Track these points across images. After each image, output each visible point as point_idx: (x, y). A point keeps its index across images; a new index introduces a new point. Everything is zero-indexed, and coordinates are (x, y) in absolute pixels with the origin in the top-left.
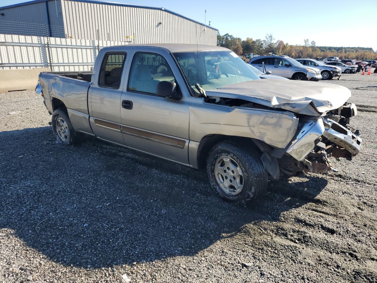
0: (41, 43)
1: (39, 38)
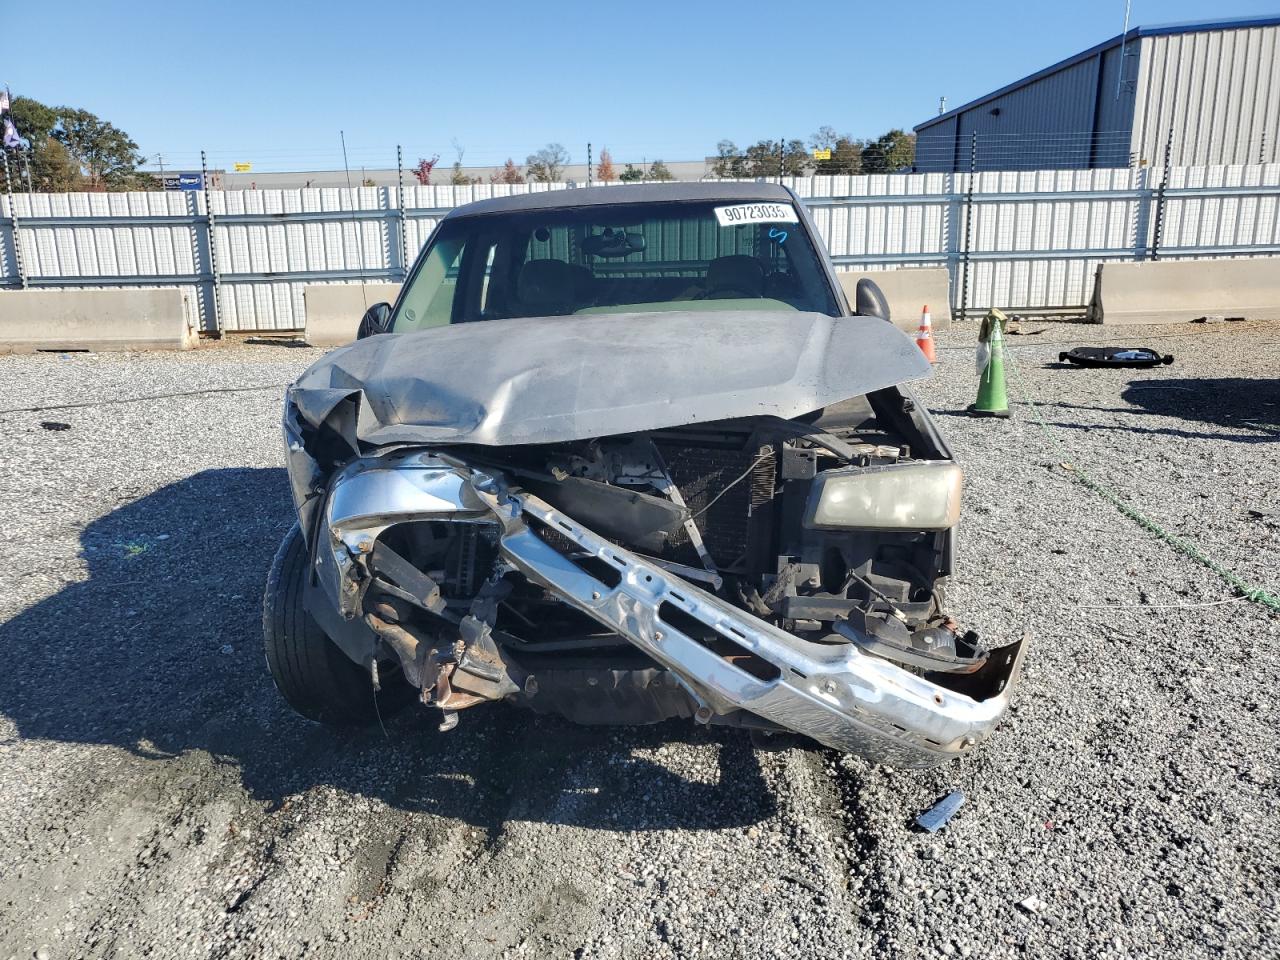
0: (951, 193)
1: (948, 178)
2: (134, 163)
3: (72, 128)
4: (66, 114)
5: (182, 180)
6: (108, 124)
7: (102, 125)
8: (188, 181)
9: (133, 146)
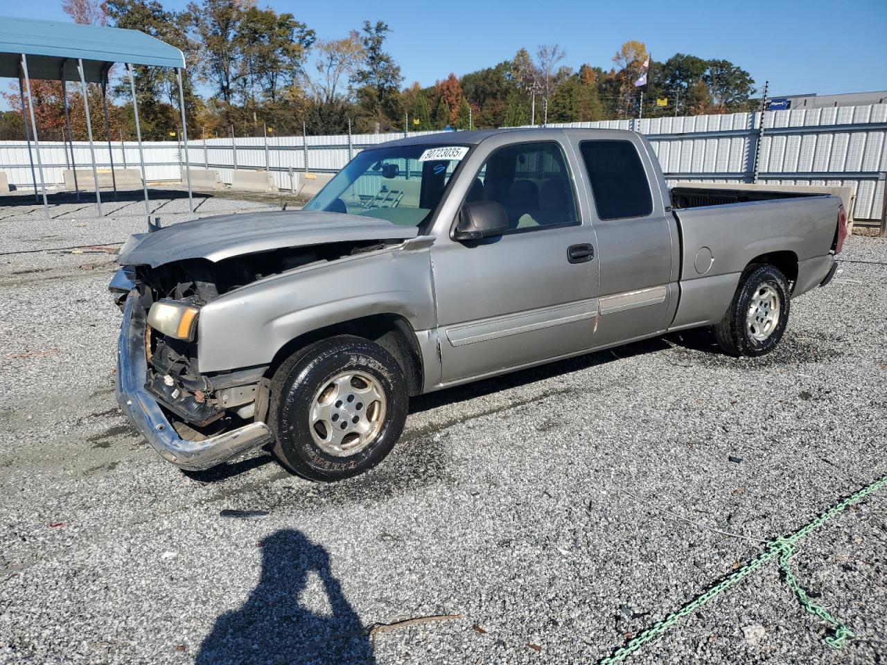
2: (749, 93)
3: (716, 73)
4: (715, 64)
5: (773, 104)
6: (739, 68)
7: (735, 69)
8: (776, 104)
9: (752, 81)
